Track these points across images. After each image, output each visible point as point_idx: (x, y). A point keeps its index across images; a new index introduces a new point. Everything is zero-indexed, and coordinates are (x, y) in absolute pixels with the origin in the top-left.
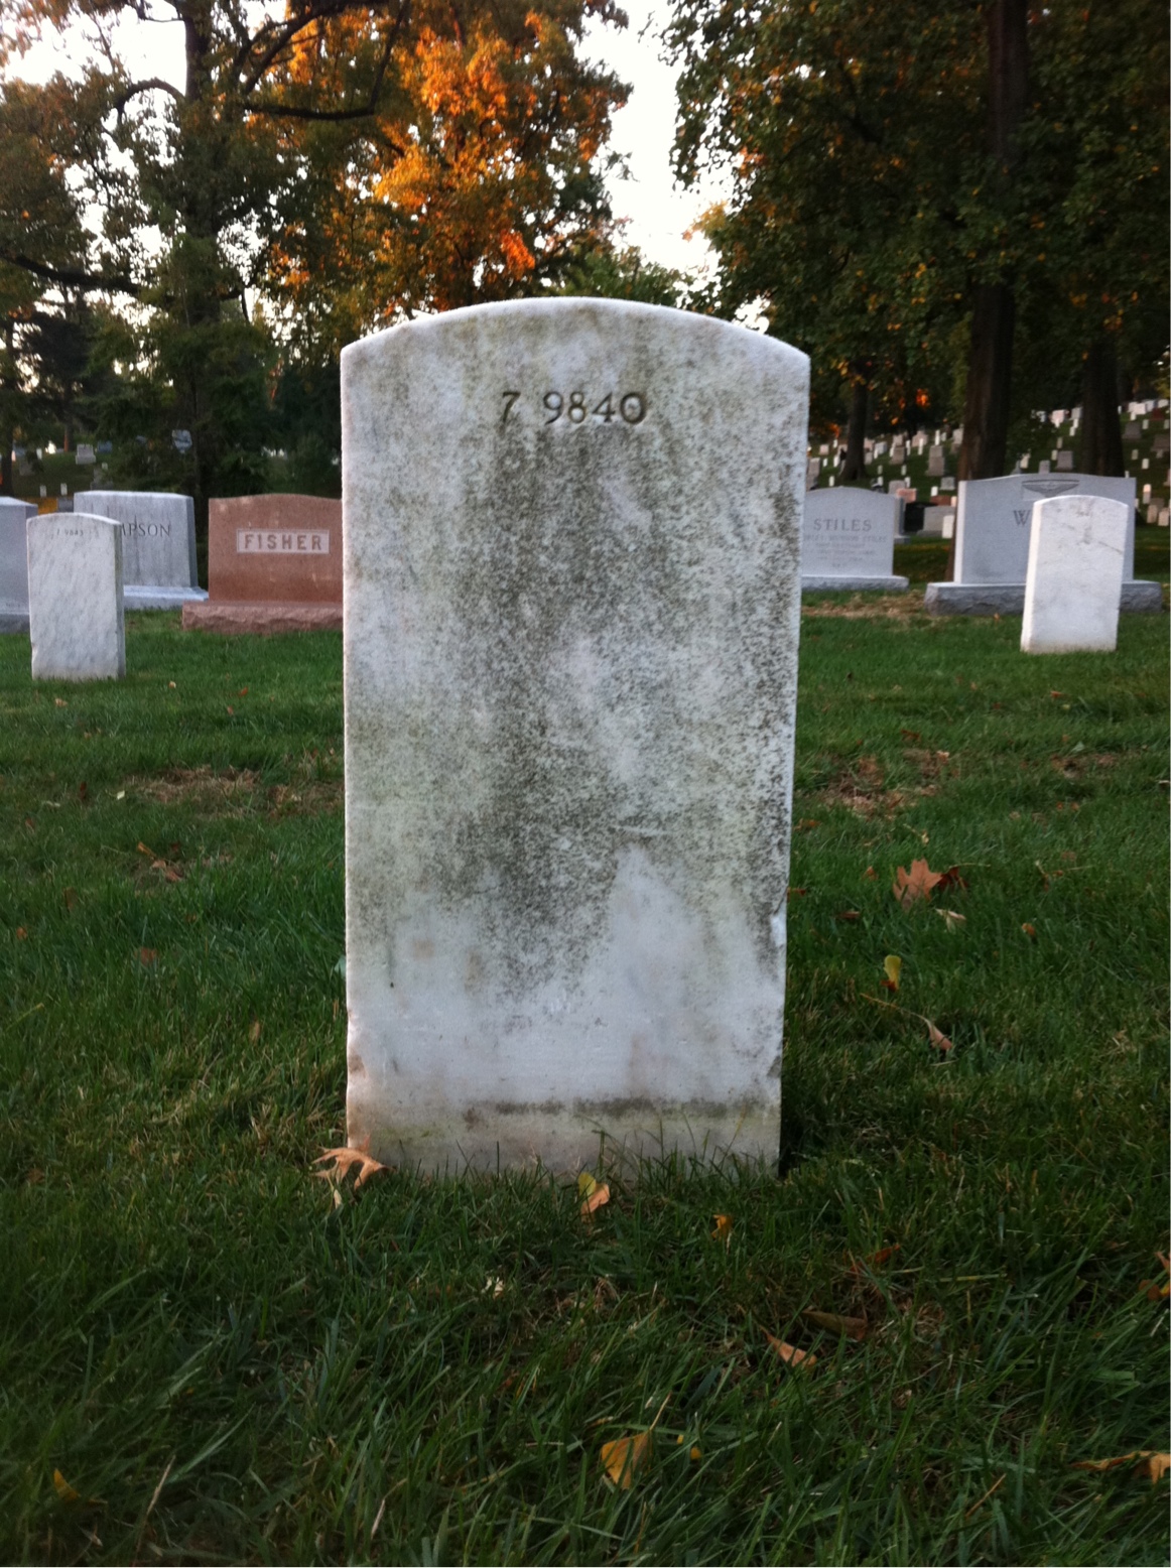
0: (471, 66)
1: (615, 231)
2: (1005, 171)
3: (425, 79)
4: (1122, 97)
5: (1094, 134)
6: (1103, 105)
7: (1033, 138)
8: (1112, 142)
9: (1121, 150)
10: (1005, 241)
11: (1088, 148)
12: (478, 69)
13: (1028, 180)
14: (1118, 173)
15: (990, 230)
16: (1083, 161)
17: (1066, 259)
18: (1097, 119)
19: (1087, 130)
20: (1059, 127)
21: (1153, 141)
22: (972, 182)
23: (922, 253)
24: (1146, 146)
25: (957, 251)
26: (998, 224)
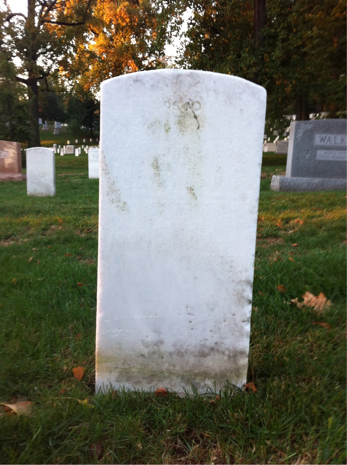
0: (118, 10)
1: (169, 60)
2: (257, 43)
3: (105, 14)
4: (290, 22)
5: (282, 33)
6: (285, 24)
7: (265, 34)
8: (288, 35)
9: (291, 37)
10: (255, 65)
11: (280, 37)
12: (120, 11)
13: (264, 46)
14: (289, 44)
15: (250, 62)
16: (279, 41)
17: (274, 70)
18: (284, 28)
19: (280, 31)
20: (273, 30)
21: (300, 34)
22: (246, 47)
23: (230, 69)
24: (298, 36)
25: (241, 68)
26: (252, 59)
